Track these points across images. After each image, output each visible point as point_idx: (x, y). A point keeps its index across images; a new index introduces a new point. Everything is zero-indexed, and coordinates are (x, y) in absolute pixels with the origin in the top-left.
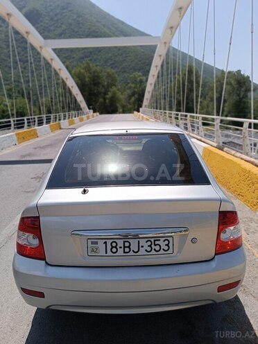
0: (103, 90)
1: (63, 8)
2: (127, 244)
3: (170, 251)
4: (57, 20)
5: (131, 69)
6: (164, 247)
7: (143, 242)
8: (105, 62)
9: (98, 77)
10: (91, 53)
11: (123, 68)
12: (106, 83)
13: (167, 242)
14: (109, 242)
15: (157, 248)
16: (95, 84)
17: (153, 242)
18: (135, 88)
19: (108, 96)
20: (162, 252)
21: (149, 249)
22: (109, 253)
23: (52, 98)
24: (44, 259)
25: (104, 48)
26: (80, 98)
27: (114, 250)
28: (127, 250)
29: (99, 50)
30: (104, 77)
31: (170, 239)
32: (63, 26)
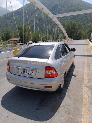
0: (76, 31)
1: (66, 2)
2: (24, 71)
3: (33, 74)
4: (63, 7)
5: (90, 22)
6: (32, 73)
7: (27, 71)
8: (80, 20)
9: (75, 26)
10: (74, 17)
11: (87, 22)
12: (77, 28)
13: (33, 72)
14: (21, 70)
15: (30, 73)
16: (73, 29)
17: (30, 71)
18: (90, 29)
19: (78, 33)
20: (31, 74)
21: (29, 73)
22: (21, 72)
23: (57, 34)
24: (10, 72)
25: (80, 15)
26: (66, 34)
27: (22, 72)
28: (24, 72)
29: (78, 15)
30: (77, 26)
31: (33, 71)
32: (65, 8)
